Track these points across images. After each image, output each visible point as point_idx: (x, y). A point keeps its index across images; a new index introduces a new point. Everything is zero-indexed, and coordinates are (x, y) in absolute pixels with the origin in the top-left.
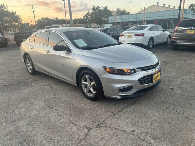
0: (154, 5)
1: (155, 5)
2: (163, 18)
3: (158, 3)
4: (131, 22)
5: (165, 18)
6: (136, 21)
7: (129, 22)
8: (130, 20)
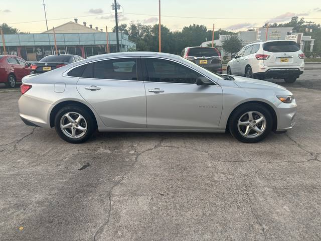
0: (71, 23)
1: (73, 23)
2: (93, 44)
3: (76, 20)
4: (41, 47)
5: (97, 43)
6: (50, 47)
7: (37, 47)
8: (37, 44)
